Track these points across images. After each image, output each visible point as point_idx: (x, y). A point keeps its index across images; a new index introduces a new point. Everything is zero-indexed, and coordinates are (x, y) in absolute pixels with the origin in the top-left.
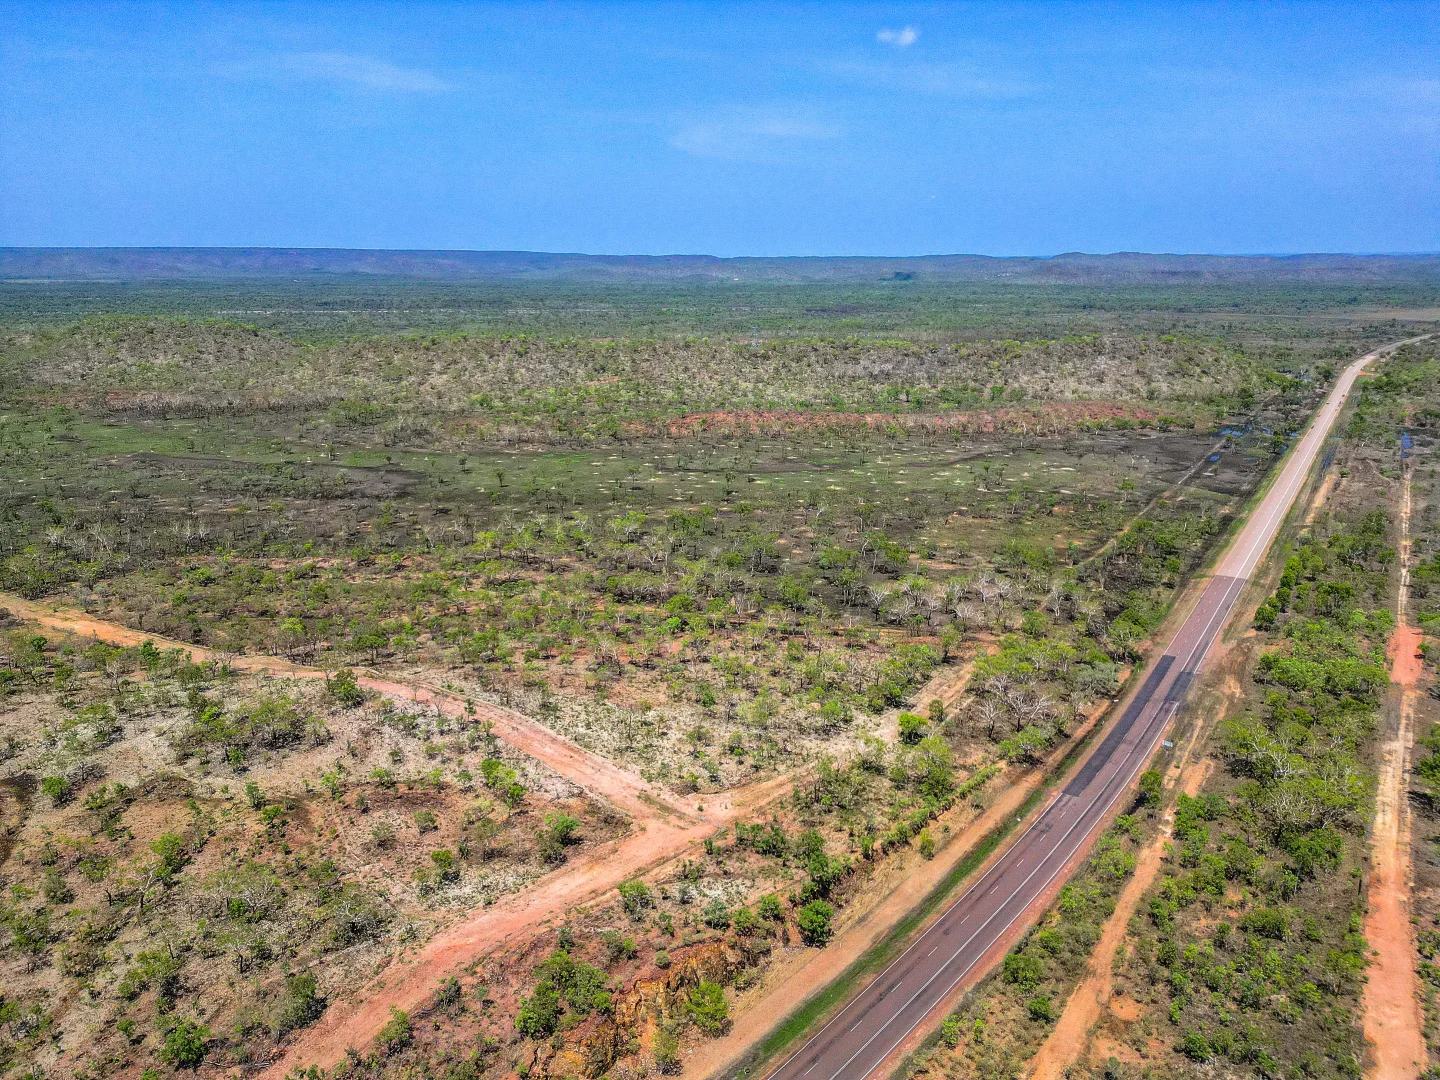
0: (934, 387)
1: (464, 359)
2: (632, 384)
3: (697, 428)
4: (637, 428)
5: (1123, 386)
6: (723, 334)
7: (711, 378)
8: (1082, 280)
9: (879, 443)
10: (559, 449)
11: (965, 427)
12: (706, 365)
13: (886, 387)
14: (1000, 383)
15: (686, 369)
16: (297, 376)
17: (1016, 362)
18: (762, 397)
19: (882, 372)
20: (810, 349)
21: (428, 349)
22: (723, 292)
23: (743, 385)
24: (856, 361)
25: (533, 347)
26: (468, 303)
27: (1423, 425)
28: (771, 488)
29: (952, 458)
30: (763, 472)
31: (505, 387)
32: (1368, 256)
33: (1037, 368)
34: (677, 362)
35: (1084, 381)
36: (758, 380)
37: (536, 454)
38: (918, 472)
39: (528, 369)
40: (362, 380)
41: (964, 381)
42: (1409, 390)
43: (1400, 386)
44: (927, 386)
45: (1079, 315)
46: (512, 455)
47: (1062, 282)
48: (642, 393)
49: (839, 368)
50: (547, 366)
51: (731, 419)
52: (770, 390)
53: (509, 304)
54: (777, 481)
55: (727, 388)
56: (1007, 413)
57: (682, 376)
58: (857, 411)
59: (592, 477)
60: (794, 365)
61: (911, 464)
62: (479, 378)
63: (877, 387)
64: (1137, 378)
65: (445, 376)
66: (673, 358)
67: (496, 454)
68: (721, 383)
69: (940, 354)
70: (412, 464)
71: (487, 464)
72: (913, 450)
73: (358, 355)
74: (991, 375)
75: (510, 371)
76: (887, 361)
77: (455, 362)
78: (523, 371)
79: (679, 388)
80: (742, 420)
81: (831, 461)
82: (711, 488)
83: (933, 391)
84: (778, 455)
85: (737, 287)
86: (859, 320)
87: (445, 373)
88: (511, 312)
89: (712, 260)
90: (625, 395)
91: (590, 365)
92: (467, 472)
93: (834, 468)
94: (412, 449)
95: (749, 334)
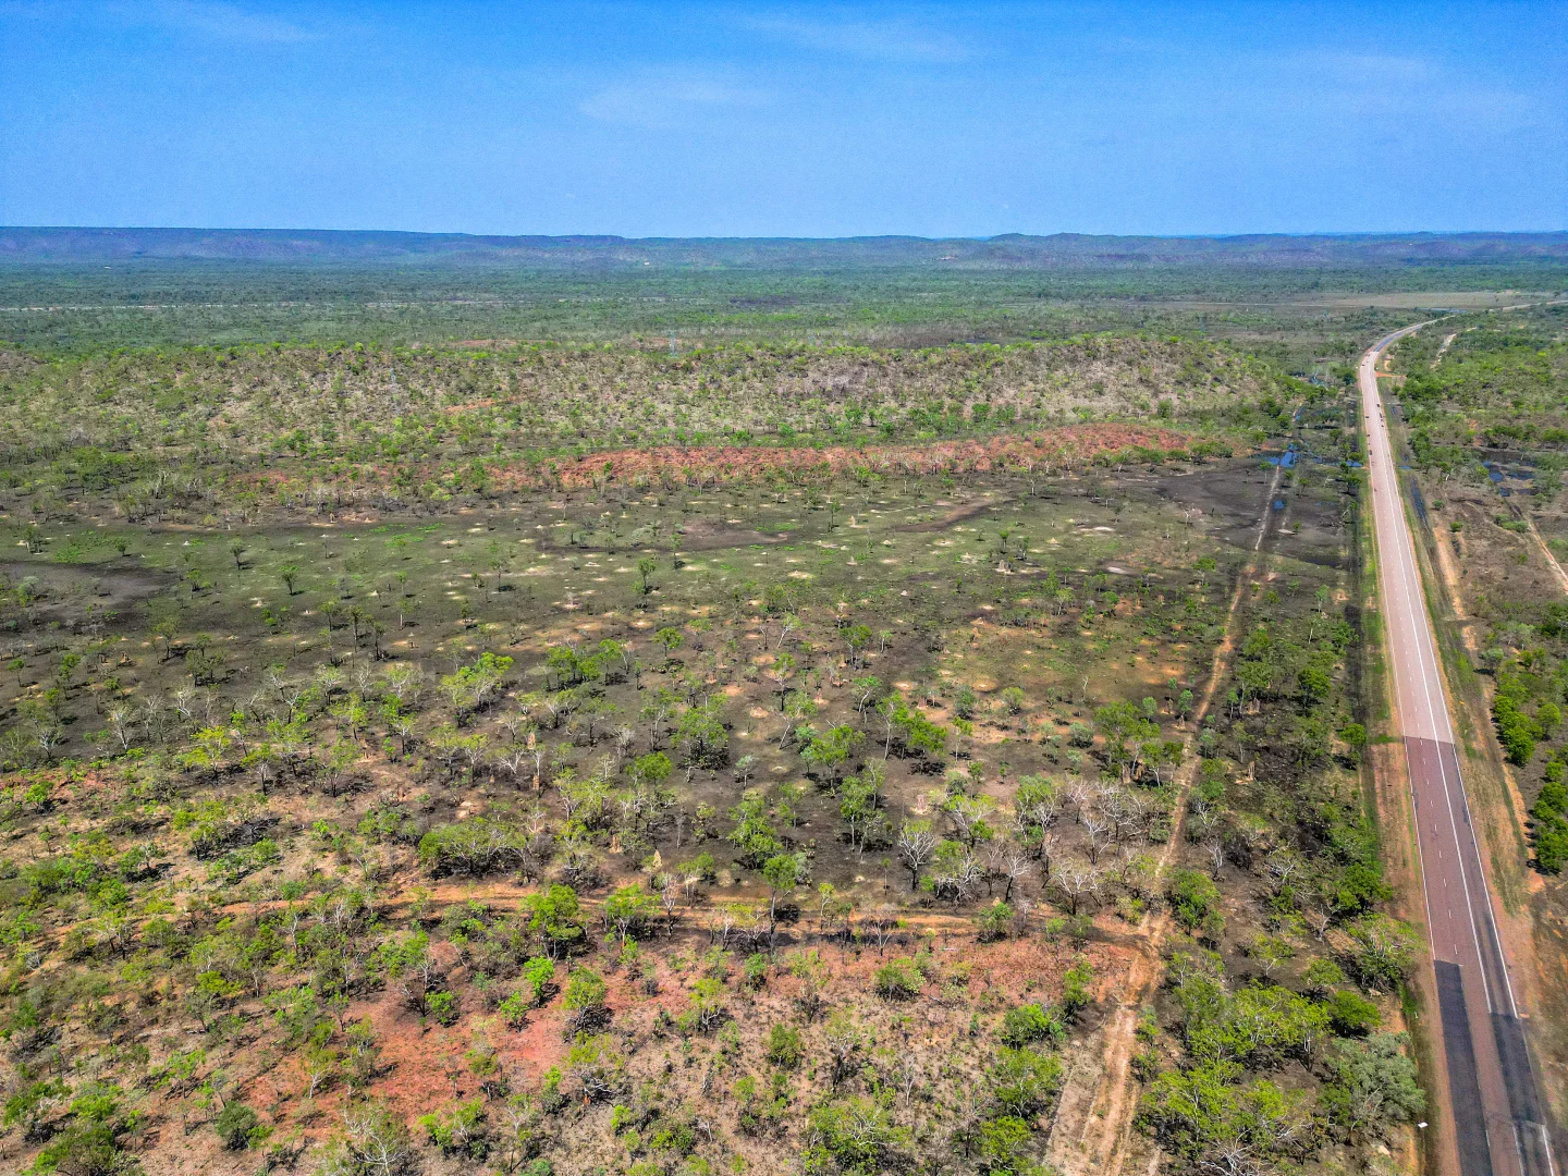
0: (902, 405)
1: (277, 379)
2: (508, 411)
3: (599, 477)
4: (514, 478)
5: (1128, 399)
6: (633, 333)
7: (617, 398)
8: (1026, 265)
9: (848, 493)
10: (398, 516)
11: (954, 467)
12: (610, 381)
13: (843, 407)
14: (982, 400)
15: (584, 387)
16: (33, 407)
17: (998, 371)
18: (687, 424)
19: (836, 386)
20: (744, 358)
21: (223, 365)
22: (632, 276)
23: (661, 408)
24: (803, 373)
25: (373, 361)
26: (319, 294)
27: (1495, 446)
28: (708, 578)
29: (950, 515)
30: (696, 548)
31: (332, 417)
32: (1307, 237)
33: (1024, 379)
34: (572, 377)
35: (1080, 394)
36: (681, 401)
37: (359, 529)
38: (908, 541)
39: (366, 392)
40: (125, 411)
41: (938, 396)
42: (1450, 398)
43: (1439, 392)
44: (893, 404)
45: (1038, 305)
46: (322, 530)
47: (1005, 267)
48: (524, 421)
49: (783, 383)
50: (393, 386)
51: (646, 460)
52: (696, 413)
53: (372, 296)
54: (716, 566)
55: (639, 411)
56: (1004, 444)
57: (580, 396)
58: (812, 444)
59: (438, 568)
60: (725, 379)
61: (897, 528)
62: (296, 405)
63: (831, 408)
64: (1141, 388)
65: (247, 404)
66: (566, 372)
67: (300, 529)
68: (632, 406)
69: (906, 363)
70: (159, 556)
71: (280, 550)
72: (894, 504)
73: (124, 375)
74: (969, 389)
75: (340, 395)
76: (842, 373)
77: (263, 383)
78: (359, 393)
79: (575, 414)
80: (662, 462)
81: (788, 525)
82: (621, 582)
83: (901, 411)
84: (715, 517)
85: (648, 273)
86: (793, 313)
87: (248, 399)
88: (371, 306)
89: (617, 241)
90: (503, 426)
91: (453, 383)
92: (244, 566)
93: (794, 538)
94: (171, 525)
95: (664, 332)
